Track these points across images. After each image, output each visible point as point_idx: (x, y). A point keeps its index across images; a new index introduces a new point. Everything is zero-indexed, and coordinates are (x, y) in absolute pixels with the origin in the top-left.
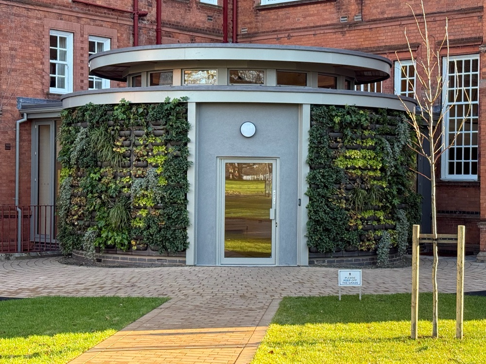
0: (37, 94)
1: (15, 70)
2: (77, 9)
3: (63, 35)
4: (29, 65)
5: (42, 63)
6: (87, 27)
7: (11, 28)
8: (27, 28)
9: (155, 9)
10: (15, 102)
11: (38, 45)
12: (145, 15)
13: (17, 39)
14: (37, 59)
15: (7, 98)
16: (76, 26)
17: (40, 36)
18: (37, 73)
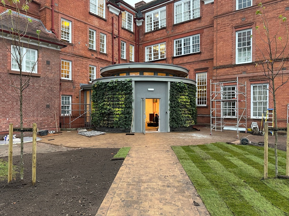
0: (86, 83)
1: (79, 76)
2: (97, 60)
3: (93, 67)
4: (83, 74)
5: (87, 74)
6: (100, 65)
7: (78, 64)
8: (82, 64)
9: (118, 62)
10: (79, 85)
11: (86, 69)
12: (116, 63)
13: (80, 67)
14: (86, 73)
15: (77, 83)
16: (97, 64)
17: (86, 67)
18: (86, 77)
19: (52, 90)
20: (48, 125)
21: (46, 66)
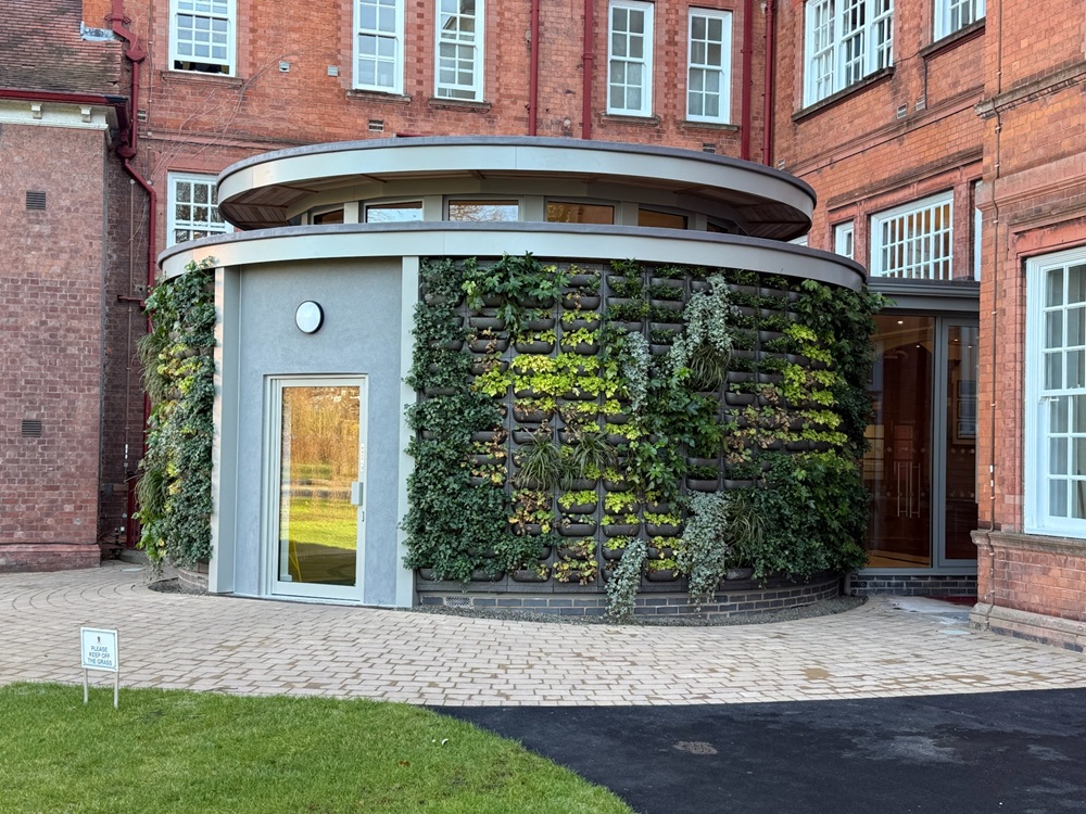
19: (53, 344)
20: (29, 526)
21: (24, 221)
